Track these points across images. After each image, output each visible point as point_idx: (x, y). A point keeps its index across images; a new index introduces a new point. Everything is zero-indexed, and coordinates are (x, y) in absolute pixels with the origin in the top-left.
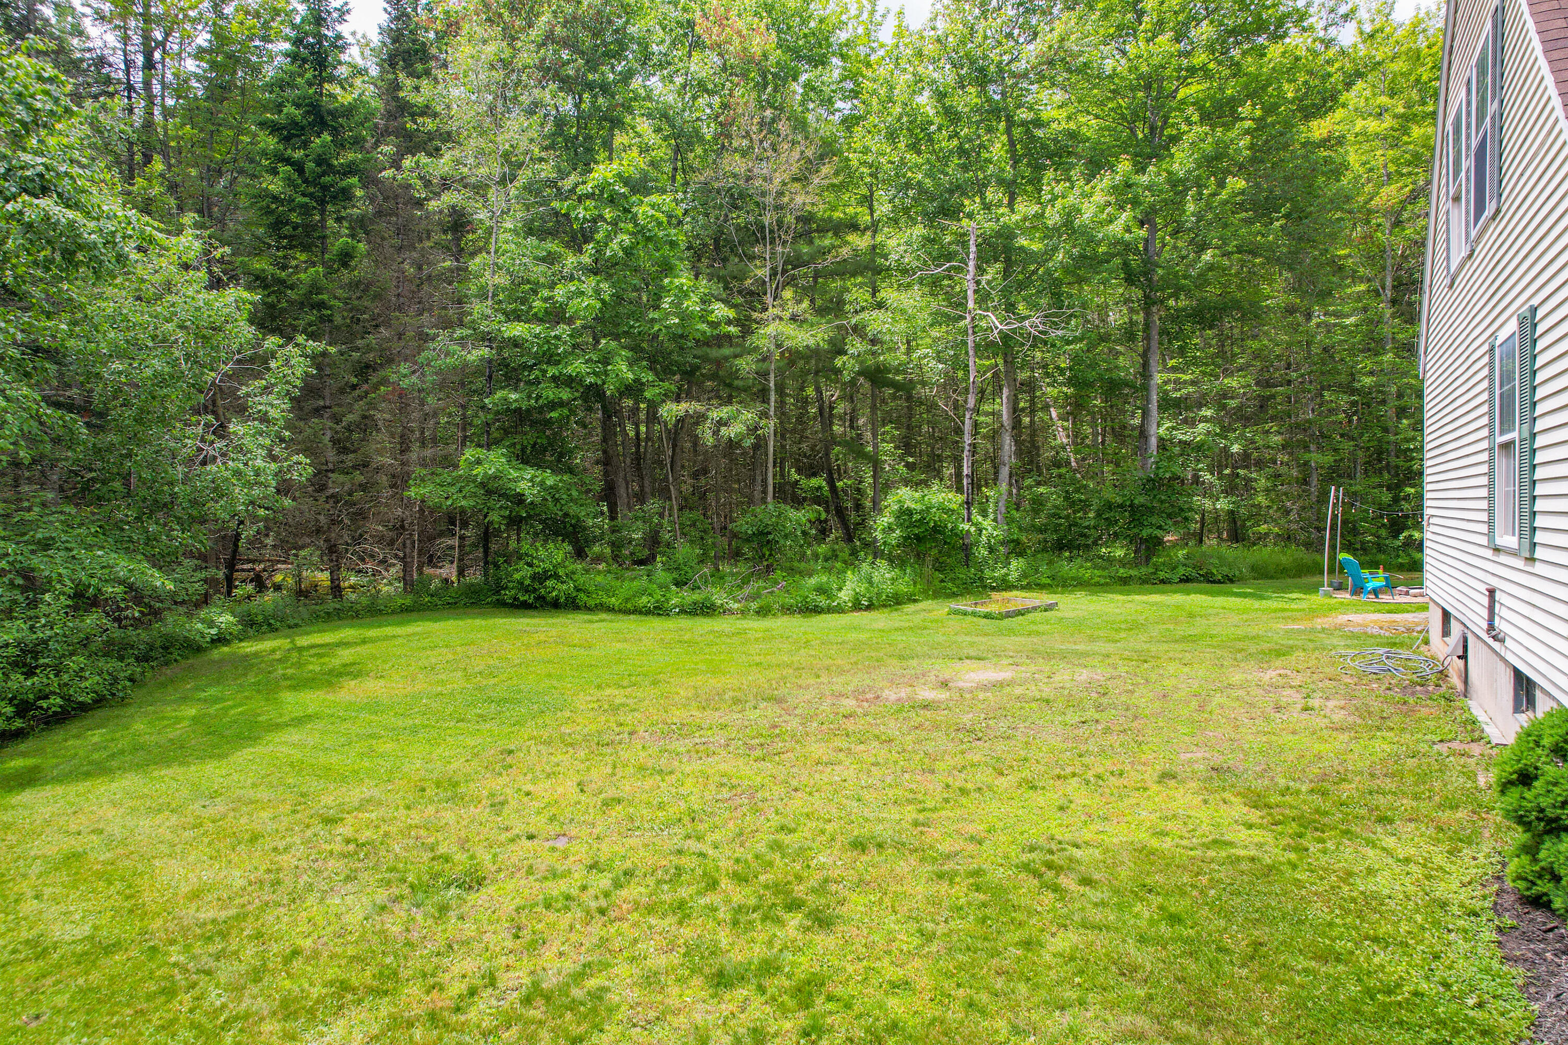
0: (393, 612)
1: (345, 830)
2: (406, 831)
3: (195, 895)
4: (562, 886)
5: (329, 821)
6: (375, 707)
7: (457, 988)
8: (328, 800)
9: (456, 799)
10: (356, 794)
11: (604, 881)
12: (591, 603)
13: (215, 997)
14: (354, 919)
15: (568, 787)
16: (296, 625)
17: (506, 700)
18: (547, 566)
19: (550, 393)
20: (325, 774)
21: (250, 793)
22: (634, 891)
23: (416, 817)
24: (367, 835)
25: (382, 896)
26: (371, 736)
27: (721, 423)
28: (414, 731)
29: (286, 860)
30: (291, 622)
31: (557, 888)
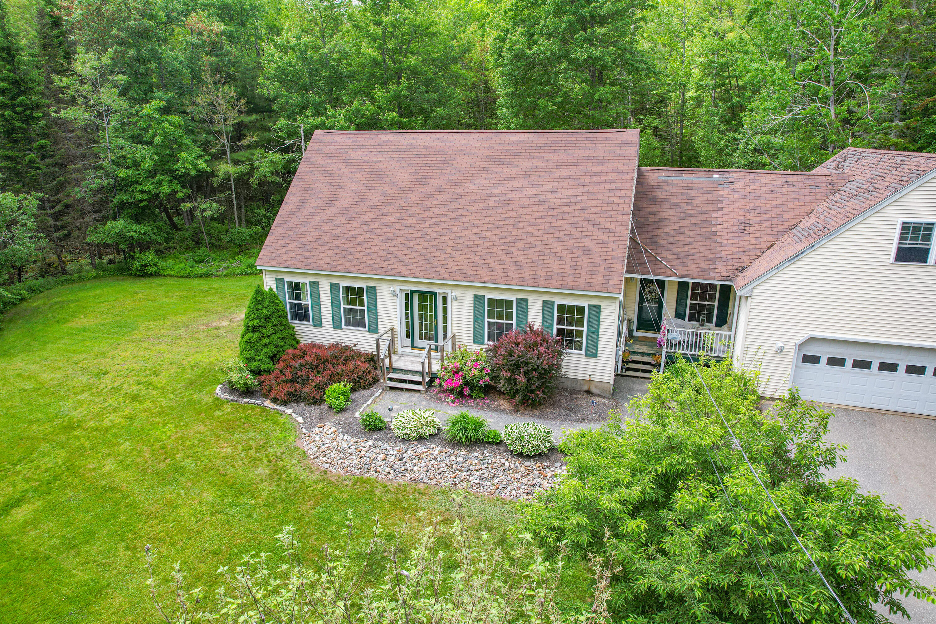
0: (89, 279)
1: (80, 365)
2: (93, 365)
3: (51, 380)
4: (122, 373)
5: (76, 364)
6: (84, 329)
7: (101, 389)
8: (75, 359)
9: (105, 357)
10: (82, 357)
11: (128, 372)
12: (165, 274)
13: (62, 393)
14: (84, 381)
15: (128, 354)
16: (50, 289)
17: (123, 326)
18: (146, 262)
19: (139, 197)
20: (74, 351)
21: (55, 358)
22: (133, 373)
23: (96, 362)
24: (85, 366)
25: (89, 377)
26: (84, 340)
27: (204, 210)
28: (96, 338)
29: (68, 372)
30: (48, 287)
31: (119, 374)
